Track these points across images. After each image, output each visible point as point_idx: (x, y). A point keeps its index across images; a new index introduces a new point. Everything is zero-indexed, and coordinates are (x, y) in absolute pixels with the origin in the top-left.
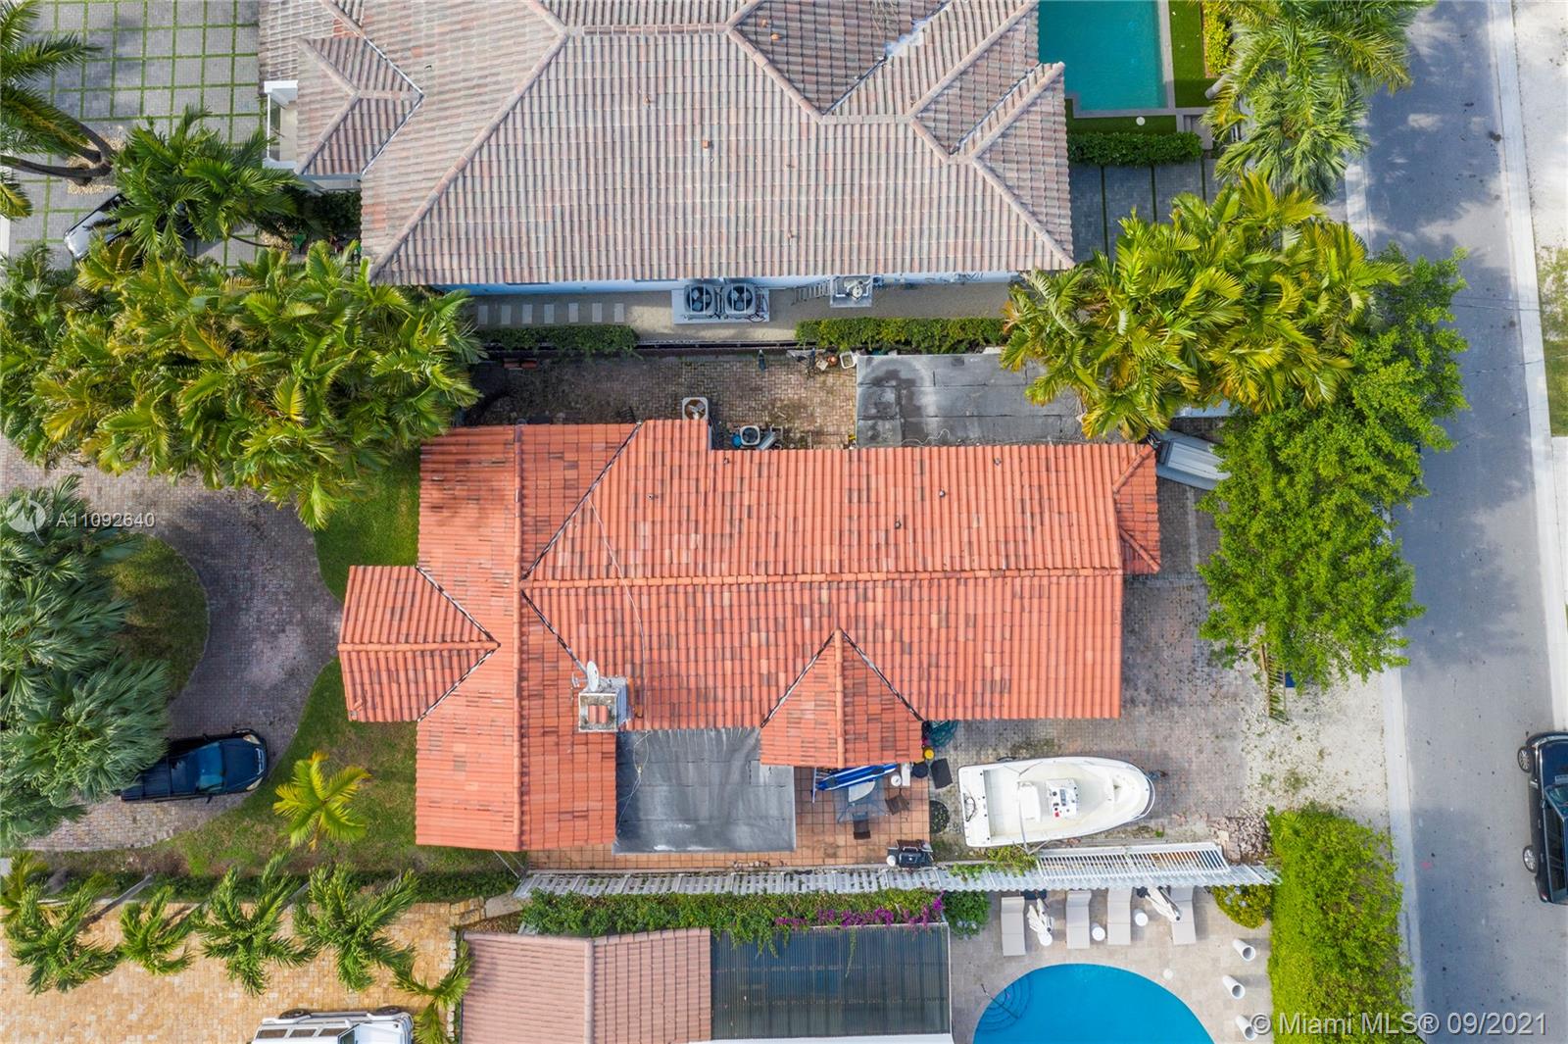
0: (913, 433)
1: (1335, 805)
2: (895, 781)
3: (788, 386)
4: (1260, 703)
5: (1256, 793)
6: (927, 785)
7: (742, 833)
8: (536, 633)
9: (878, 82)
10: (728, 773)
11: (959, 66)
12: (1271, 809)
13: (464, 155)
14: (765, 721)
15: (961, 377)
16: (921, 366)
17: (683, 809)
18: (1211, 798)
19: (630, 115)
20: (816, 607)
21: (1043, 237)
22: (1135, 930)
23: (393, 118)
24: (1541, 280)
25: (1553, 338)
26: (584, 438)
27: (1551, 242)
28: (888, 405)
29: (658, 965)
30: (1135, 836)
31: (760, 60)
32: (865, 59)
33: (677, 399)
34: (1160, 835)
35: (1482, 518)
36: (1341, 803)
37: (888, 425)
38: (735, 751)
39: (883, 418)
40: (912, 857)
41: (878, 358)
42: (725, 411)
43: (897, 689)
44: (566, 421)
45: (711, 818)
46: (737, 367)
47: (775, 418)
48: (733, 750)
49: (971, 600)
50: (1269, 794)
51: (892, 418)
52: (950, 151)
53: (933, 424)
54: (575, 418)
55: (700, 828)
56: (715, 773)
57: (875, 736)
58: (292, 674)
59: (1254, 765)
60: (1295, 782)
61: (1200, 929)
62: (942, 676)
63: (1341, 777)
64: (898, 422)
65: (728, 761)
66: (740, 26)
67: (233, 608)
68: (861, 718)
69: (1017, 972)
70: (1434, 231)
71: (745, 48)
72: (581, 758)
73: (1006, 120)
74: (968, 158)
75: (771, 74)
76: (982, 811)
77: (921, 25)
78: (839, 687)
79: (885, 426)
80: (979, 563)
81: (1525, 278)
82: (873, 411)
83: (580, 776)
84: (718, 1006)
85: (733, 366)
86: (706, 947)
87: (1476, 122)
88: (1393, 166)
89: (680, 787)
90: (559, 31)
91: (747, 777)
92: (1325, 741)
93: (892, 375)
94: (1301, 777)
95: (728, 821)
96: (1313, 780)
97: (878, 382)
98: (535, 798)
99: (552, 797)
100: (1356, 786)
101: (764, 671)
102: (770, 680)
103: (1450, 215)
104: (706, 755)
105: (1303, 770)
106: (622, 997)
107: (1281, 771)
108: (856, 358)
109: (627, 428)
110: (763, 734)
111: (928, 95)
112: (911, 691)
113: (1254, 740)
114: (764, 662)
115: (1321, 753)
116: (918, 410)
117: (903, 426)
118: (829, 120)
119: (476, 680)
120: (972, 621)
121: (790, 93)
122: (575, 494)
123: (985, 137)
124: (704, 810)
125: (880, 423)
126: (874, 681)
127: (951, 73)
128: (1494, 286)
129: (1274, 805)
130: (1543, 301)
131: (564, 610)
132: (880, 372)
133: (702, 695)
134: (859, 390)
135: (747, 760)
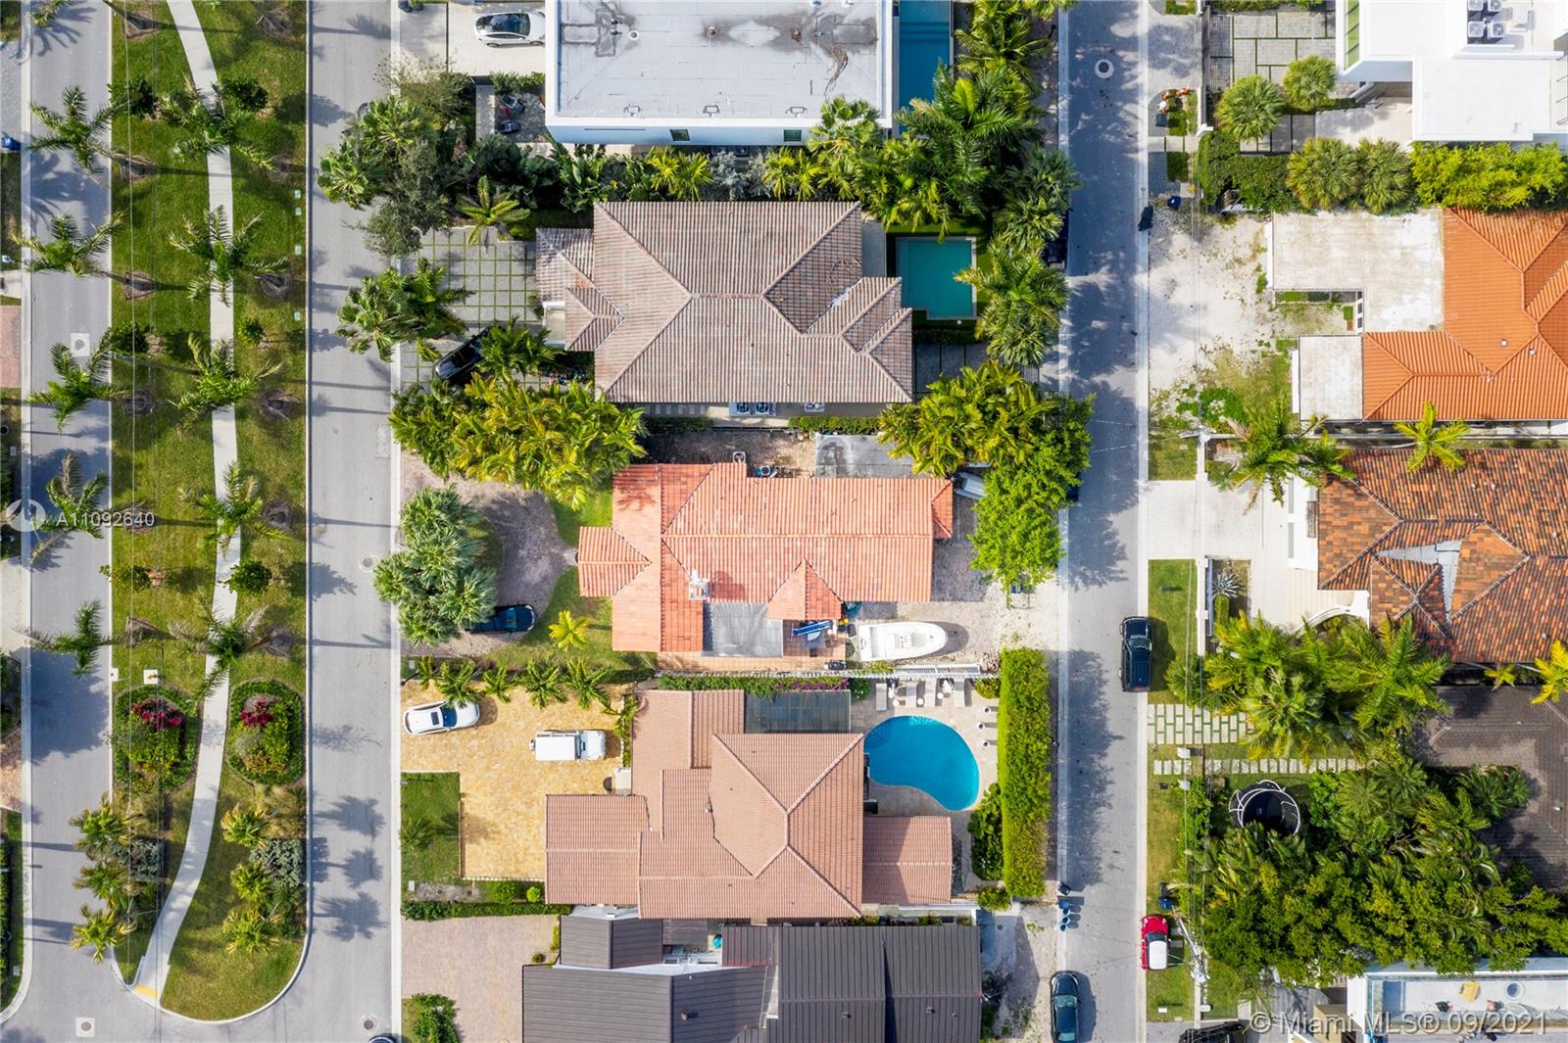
0: (841, 472)
2: (830, 632)
3: (783, 448)
4: (1003, 601)
5: (998, 642)
6: (844, 636)
7: (759, 649)
8: (668, 557)
9: (827, 318)
10: (753, 623)
11: (864, 311)
12: (1004, 650)
13: (644, 347)
14: (770, 600)
15: (865, 446)
16: (846, 440)
17: (733, 638)
18: (977, 644)
19: (718, 331)
20: (795, 549)
21: (898, 388)
22: (938, 702)
23: (610, 327)
24: (1150, 405)
25: (1154, 433)
26: (690, 471)
27: (1158, 388)
28: (830, 459)
29: (720, 703)
31: (776, 310)
32: (822, 306)
33: (730, 452)
35: (1112, 518)
36: (1036, 647)
39: (828, 465)
40: (836, 666)
41: (826, 436)
42: (753, 458)
43: (830, 586)
44: (676, 462)
45: (745, 643)
46: (760, 438)
47: (777, 463)
48: (755, 613)
49: (863, 548)
50: (1004, 643)
51: (832, 465)
52: (857, 350)
53: (851, 468)
54: (681, 460)
55: (740, 647)
56: (747, 622)
57: (820, 607)
58: (545, 579)
59: (998, 630)
60: (1017, 638)
61: (968, 702)
62: (851, 581)
63: (1038, 635)
64: (835, 467)
65: (753, 617)
66: (767, 295)
67: (516, 547)
68: (813, 598)
69: (883, 718)
70: (1098, 379)
71: (769, 305)
72: (687, 613)
73: (883, 336)
74: (866, 353)
75: (780, 316)
76: (869, 645)
77: (848, 290)
78: (804, 585)
79: (829, 468)
80: (869, 531)
81: (1142, 403)
82: (824, 461)
83: (687, 622)
84: (747, 720)
85: (757, 438)
86: (742, 697)
87: (1125, 326)
88: (1083, 347)
89: (731, 628)
90: (688, 296)
91: (761, 625)
92: (1031, 620)
93: (833, 444)
95: (752, 644)
96: (1025, 637)
97: (826, 448)
98: (668, 630)
99: (675, 630)
100: (1044, 640)
101: (770, 577)
102: (773, 581)
103: (1108, 370)
104: (743, 616)
105: (1020, 633)
106: (705, 716)
107: (1010, 633)
108: (817, 434)
109: (709, 466)
110: (769, 606)
111: (849, 325)
112: (836, 588)
113: (999, 618)
114: (770, 573)
115: (1029, 625)
116: (844, 461)
117: (837, 468)
118: (805, 336)
119: (640, 578)
120: (865, 558)
121: (788, 324)
122: (686, 496)
123: (873, 344)
124: (742, 639)
125: (827, 467)
126: (820, 582)
127: (860, 314)
128: (1127, 407)
129: (1006, 648)
130: (1150, 415)
131: (680, 547)
132: (828, 443)
133: (741, 587)
134: (817, 451)
135: (762, 616)
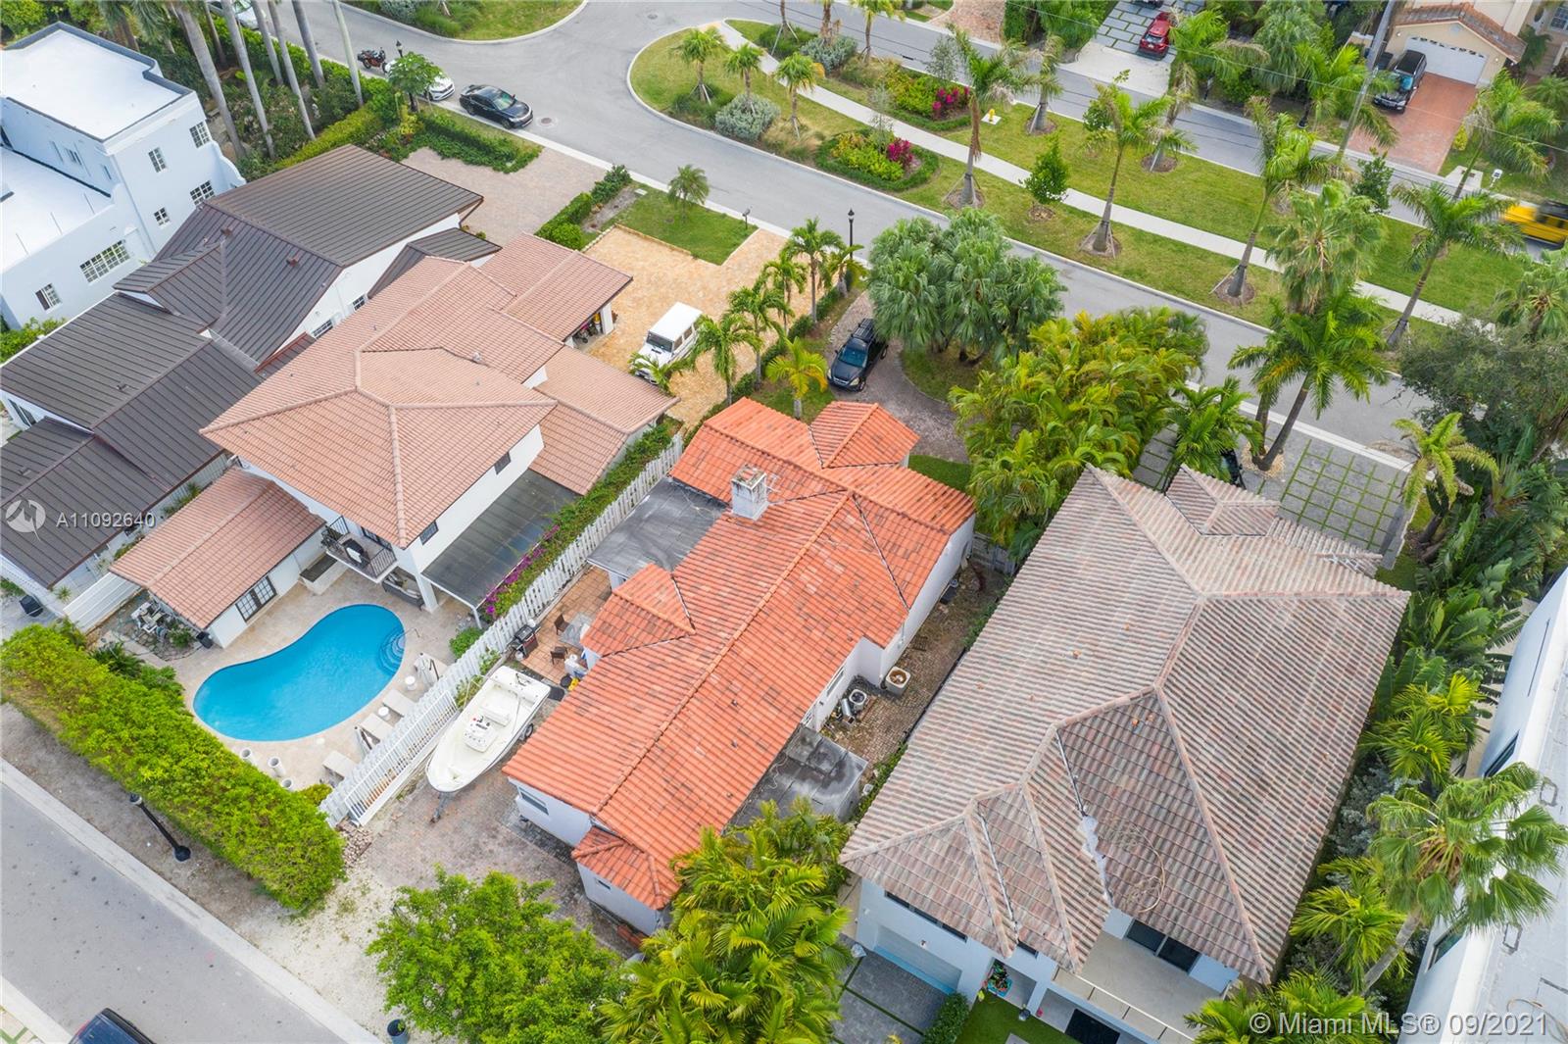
0: (786, 763)
1: (307, 922)
5: (364, 877)
10: (659, 548)
12: (345, 880)
14: (673, 576)
16: (833, 799)
17: (659, 519)
18: (389, 846)
20: (719, 627)
28: (820, 761)
29: (589, 460)
30: (413, 781)
32: (1089, 794)
34: (399, 797)
36: (304, 928)
37: (806, 753)
38: (669, 557)
39: (812, 754)
43: (634, 651)
45: (641, 528)
50: (355, 885)
51: (809, 759)
53: (786, 782)
55: (641, 521)
56: (665, 542)
57: (617, 623)
59: (382, 890)
60: (346, 908)
62: (619, 679)
63: (319, 941)
64: (803, 761)
65: (665, 551)
66: (1154, 698)
68: (633, 619)
71: (1133, 695)
77: (1100, 863)
78: (661, 615)
82: (822, 750)
84: (543, 480)
86: (576, 489)
89: (672, 523)
91: (648, 555)
92: (352, 947)
93: (840, 776)
94: (345, 914)
95: (632, 536)
96: (336, 920)
97: (841, 765)
99: (718, 453)
100: (304, 947)
101: (703, 587)
102: (695, 588)
104: (679, 543)
105: (348, 918)
106: (588, 436)
107: (362, 904)
110: (668, 572)
114: (708, 589)
115: (346, 938)
116: (803, 779)
117: (798, 763)
118: (1051, 731)
120: (639, 709)
121: (1084, 715)
124: (649, 528)
125: (811, 750)
126: (649, 640)
129: (346, 884)
131: (820, 505)
132: (847, 771)
133: (715, 553)
134: (843, 750)
